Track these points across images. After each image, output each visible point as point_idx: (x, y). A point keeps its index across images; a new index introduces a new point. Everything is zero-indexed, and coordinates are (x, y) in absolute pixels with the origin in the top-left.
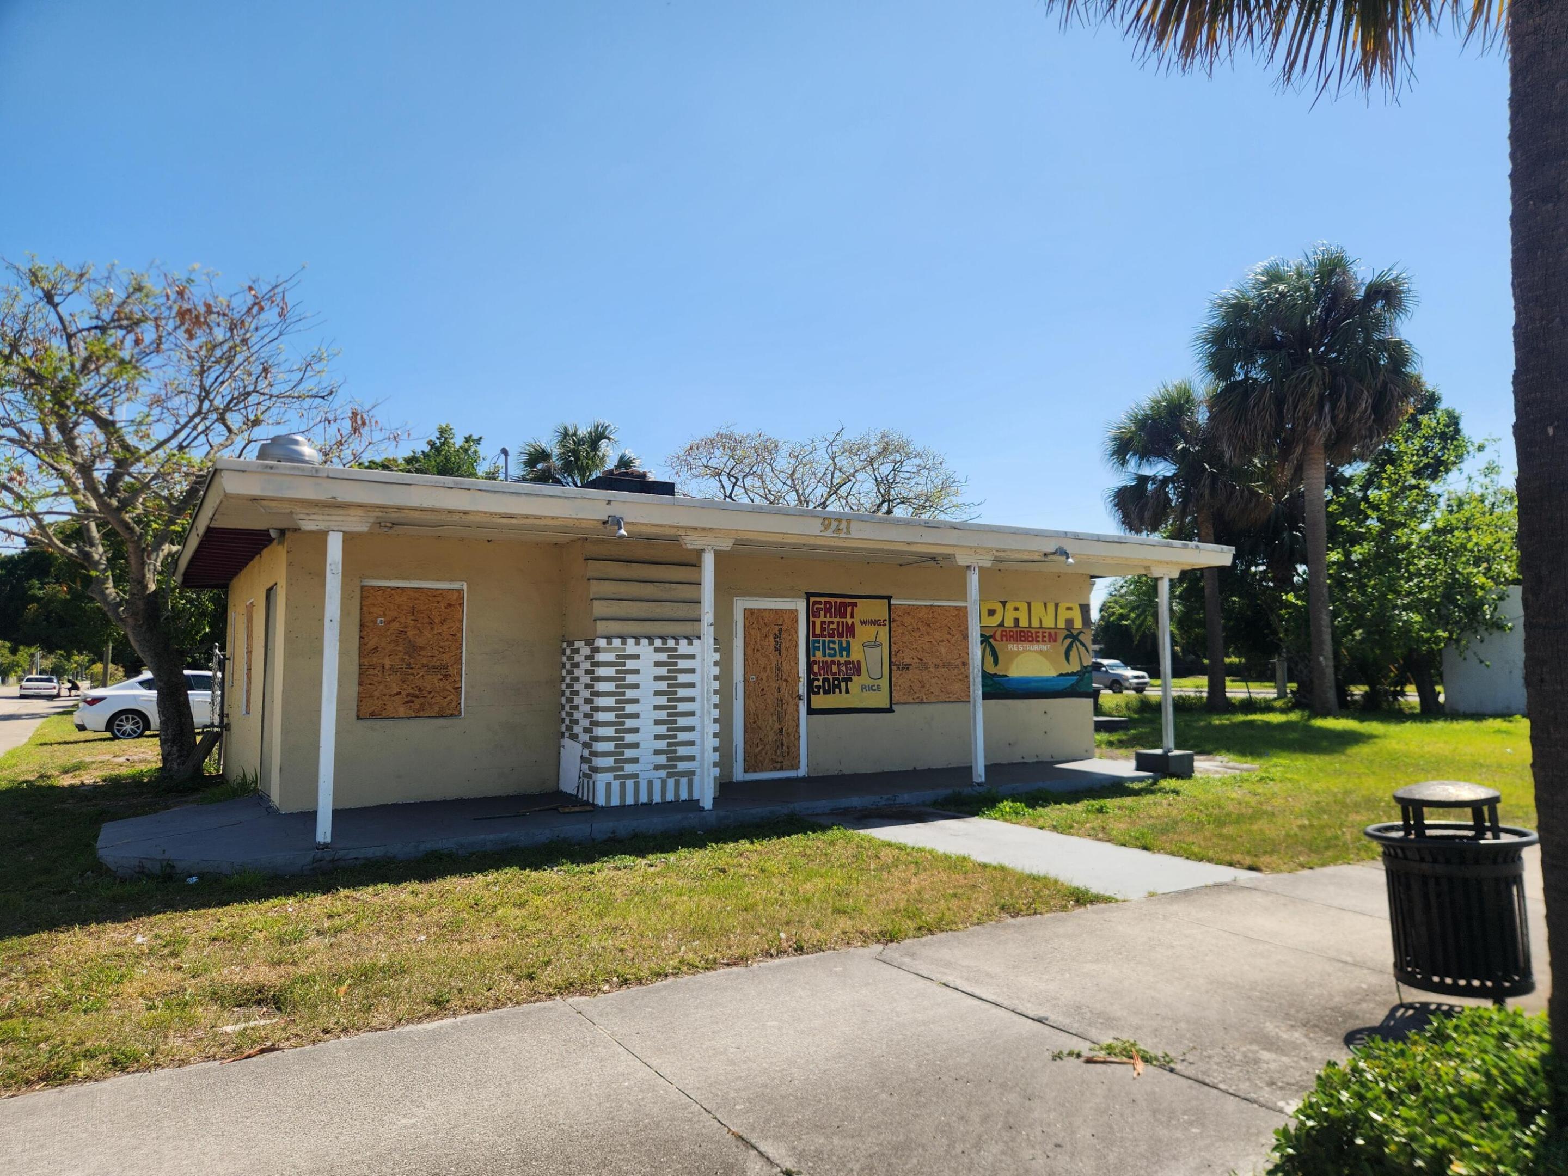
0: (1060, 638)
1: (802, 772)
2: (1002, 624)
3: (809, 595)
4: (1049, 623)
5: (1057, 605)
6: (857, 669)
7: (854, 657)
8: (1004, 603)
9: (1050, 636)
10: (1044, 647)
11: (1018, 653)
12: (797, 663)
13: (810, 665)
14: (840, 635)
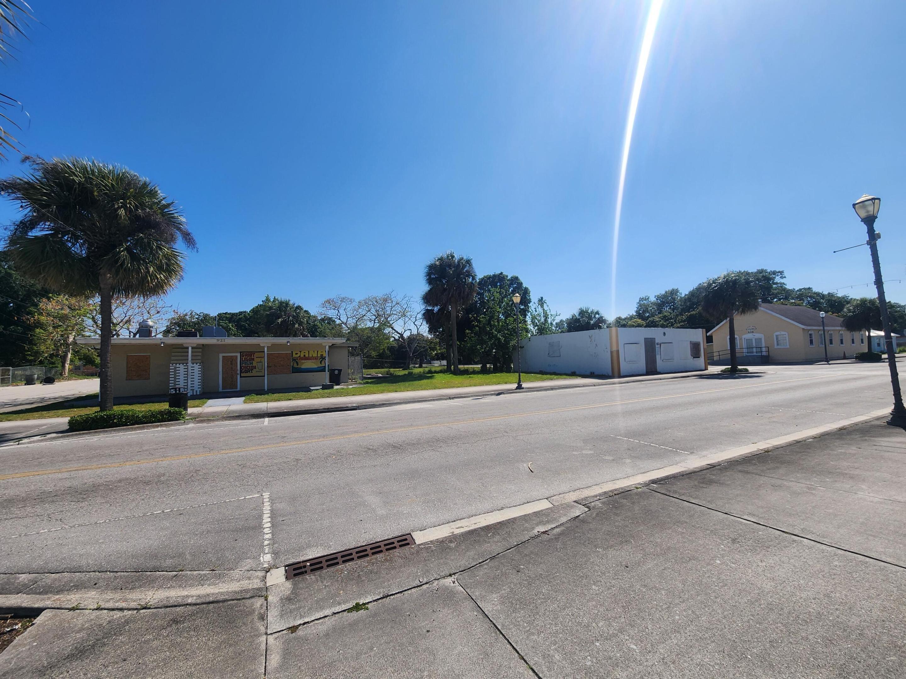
0: (318, 359)
1: (238, 389)
2: (300, 356)
3: (241, 352)
4: (315, 355)
5: (318, 352)
6: (255, 367)
7: (254, 365)
8: (300, 352)
9: (316, 358)
10: (312, 361)
11: (305, 363)
12: (237, 367)
13: (241, 367)
14: (250, 361)
